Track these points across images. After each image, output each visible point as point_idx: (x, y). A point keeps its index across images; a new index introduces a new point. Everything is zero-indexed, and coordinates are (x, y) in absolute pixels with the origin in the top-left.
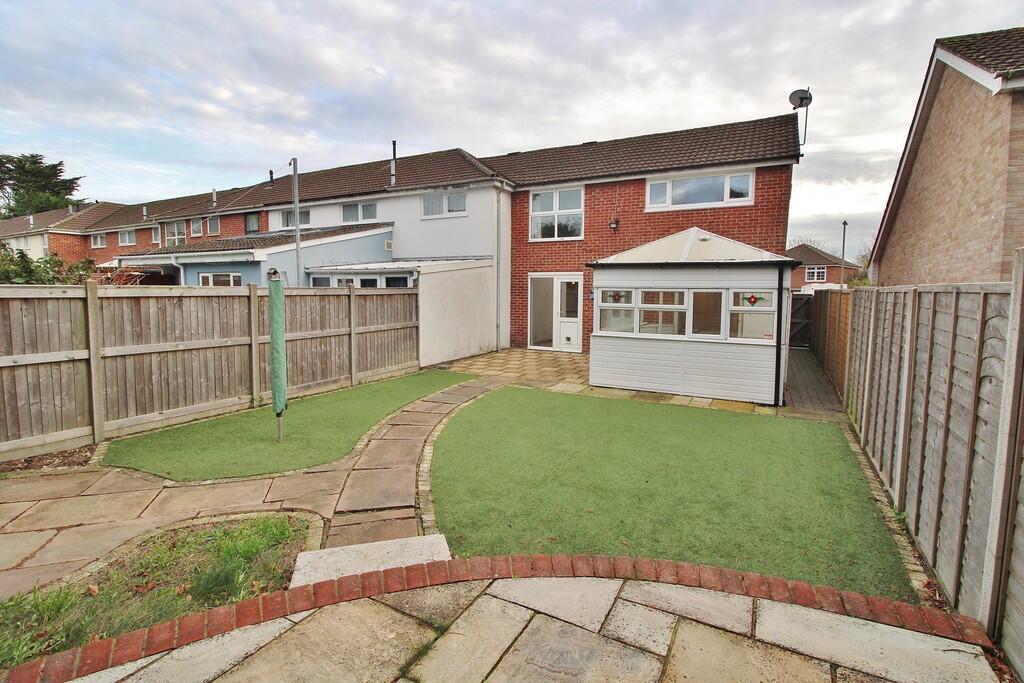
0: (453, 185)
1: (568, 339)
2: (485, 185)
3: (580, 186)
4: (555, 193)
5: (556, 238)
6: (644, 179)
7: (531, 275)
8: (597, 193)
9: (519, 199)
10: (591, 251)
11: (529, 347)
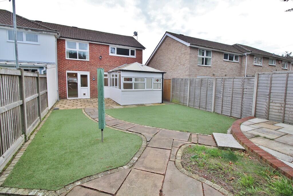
0: (32, 30)
1: (84, 94)
2: (51, 33)
3: (88, 43)
4: (78, 43)
5: (78, 59)
6: (109, 45)
7: (67, 72)
8: (94, 46)
9: (60, 42)
10: (92, 65)
11: (68, 98)
